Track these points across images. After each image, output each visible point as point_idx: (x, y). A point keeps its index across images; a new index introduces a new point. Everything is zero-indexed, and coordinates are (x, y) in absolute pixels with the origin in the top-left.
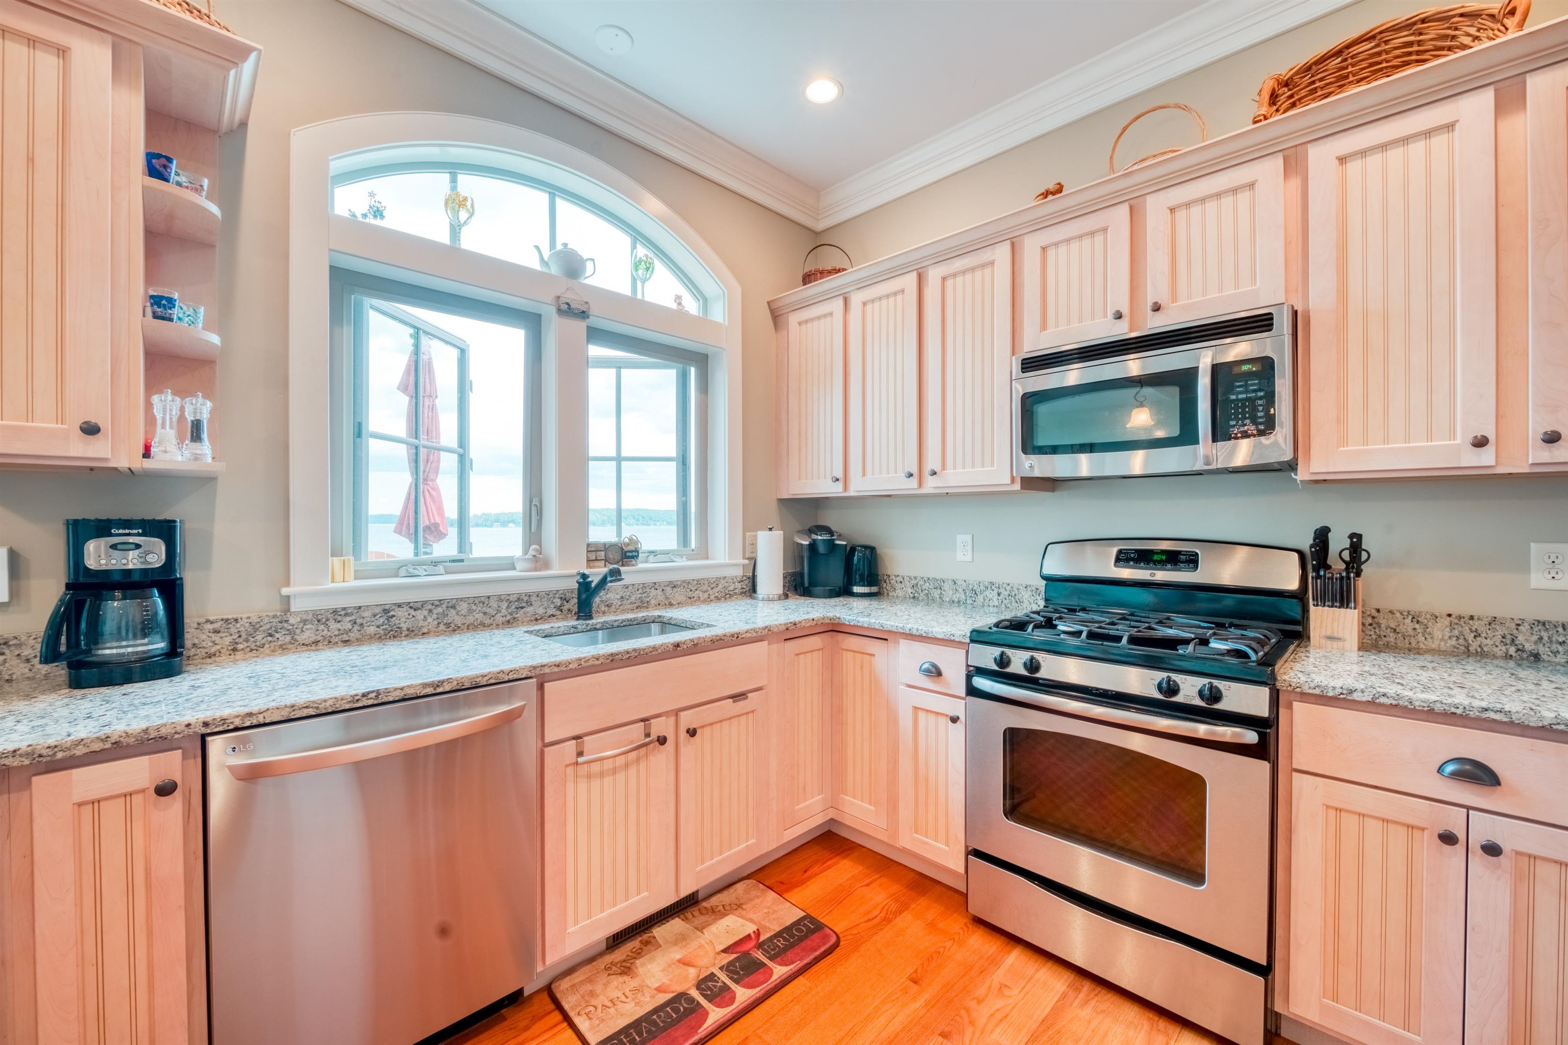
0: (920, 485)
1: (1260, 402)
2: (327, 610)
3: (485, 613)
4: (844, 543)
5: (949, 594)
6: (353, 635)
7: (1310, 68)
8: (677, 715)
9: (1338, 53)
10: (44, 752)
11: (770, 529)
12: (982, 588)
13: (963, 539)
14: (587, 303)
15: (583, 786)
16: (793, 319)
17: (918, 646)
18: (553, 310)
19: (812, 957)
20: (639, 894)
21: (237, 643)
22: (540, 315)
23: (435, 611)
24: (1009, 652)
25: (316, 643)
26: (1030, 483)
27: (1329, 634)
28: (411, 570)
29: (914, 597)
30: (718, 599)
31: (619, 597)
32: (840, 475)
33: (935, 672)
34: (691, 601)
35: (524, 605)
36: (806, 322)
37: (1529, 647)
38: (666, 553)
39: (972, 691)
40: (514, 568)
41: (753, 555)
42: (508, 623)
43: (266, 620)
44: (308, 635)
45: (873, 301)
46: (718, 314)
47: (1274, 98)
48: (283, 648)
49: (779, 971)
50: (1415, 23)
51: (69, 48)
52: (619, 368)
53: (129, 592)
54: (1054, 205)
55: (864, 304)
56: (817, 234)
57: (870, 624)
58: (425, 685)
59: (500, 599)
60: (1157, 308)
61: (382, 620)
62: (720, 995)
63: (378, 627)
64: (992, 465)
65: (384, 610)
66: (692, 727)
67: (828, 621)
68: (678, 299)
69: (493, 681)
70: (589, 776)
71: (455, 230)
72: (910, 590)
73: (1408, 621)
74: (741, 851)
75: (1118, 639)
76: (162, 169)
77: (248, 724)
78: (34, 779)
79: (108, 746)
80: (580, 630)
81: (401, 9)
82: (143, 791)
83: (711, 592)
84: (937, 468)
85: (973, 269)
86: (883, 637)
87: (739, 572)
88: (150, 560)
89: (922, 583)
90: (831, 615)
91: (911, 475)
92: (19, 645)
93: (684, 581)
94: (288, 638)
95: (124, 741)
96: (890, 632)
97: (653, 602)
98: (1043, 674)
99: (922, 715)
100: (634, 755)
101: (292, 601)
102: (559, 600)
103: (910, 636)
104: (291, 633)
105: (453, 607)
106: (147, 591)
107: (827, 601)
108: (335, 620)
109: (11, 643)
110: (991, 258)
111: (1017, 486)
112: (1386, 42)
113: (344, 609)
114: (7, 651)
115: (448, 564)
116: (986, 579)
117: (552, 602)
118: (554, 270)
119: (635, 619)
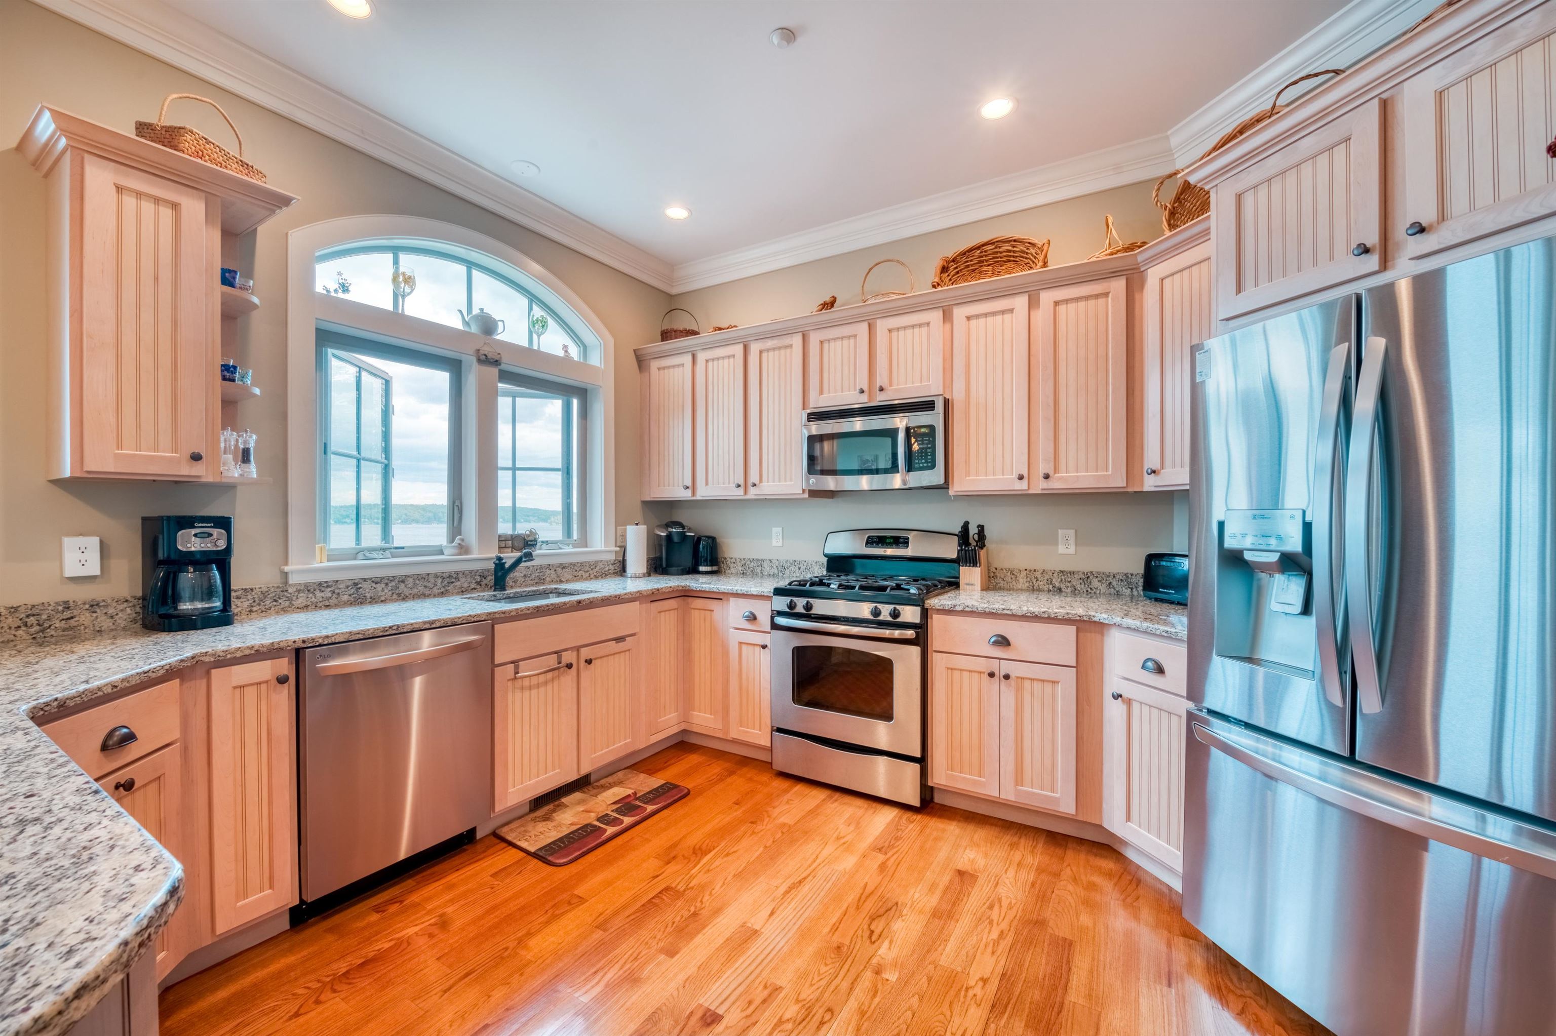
0: (746, 492)
1: (929, 450)
2: (314, 583)
3: (425, 587)
4: (693, 534)
5: (767, 569)
6: (333, 601)
7: (965, 254)
8: (578, 650)
9: (978, 248)
10: (221, 654)
11: (637, 524)
12: (789, 564)
13: (776, 531)
14: (499, 354)
15: (518, 694)
16: (654, 365)
17: (741, 601)
18: (474, 359)
19: (672, 800)
20: (553, 770)
21: (252, 606)
22: (461, 361)
23: (390, 585)
24: (795, 599)
25: (307, 607)
26: (815, 494)
27: (968, 582)
28: (367, 554)
29: (743, 573)
30: (596, 577)
31: (522, 575)
32: (689, 484)
33: (753, 618)
34: (576, 578)
35: (453, 580)
36: (664, 368)
37: (1057, 585)
38: (556, 542)
39: (775, 626)
40: (442, 553)
41: (623, 544)
42: (442, 594)
43: (272, 590)
44: (301, 601)
45: (713, 360)
46: (596, 360)
47: (944, 269)
48: (285, 610)
49: (650, 808)
50: (1011, 241)
51: (180, 204)
52: (514, 397)
53: (198, 567)
54: (827, 315)
55: (707, 361)
56: (671, 297)
57: (710, 588)
58: (425, 623)
59: (436, 576)
60: (881, 389)
61: (352, 591)
62: (614, 822)
63: (350, 595)
64: (791, 481)
65: (354, 583)
66: (588, 658)
67: (681, 588)
68: (565, 348)
69: (465, 622)
70: (522, 688)
71: (398, 296)
72: (740, 568)
73: (1009, 574)
74: (621, 746)
75: (853, 588)
76: (232, 280)
77: (326, 642)
78: (213, 671)
79: (253, 652)
80: (498, 598)
81: (366, 139)
82: (267, 682)
83: (591, 572)
84: (757, 482)
85: (779, 348)
86: (718, 597)
87: (612, 557)
88: (219, 545)
89: (749, 562)
90: (683, 584)
91: (739, 486)
92: (106, 606)
93: (571, 564)
94: (288, 603)
95: (262, 649)
96: (723, 593)
97: (548, 579)
98: (814, 611)
99: (744, 647)
100: (550, 675)
101: (290, 576)
102: (478, 577)
103: (737, 595)
104: (290, 599)
105: (403, 582)
106: (209, 566)
107: (680, 577)
108: (320, 590)
109: (101, 604)
110: (791, 343)
111: (806, 495)
112: (1000, 247)
113: (326, 582)
114: (98, 611)
115: (393, 550)
116: (791, 558)
117: (474, 579)
118: (474, 329)
119: (538, 590)
